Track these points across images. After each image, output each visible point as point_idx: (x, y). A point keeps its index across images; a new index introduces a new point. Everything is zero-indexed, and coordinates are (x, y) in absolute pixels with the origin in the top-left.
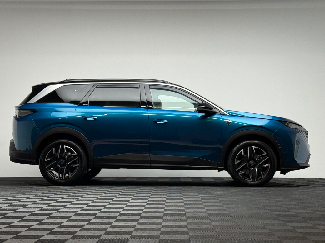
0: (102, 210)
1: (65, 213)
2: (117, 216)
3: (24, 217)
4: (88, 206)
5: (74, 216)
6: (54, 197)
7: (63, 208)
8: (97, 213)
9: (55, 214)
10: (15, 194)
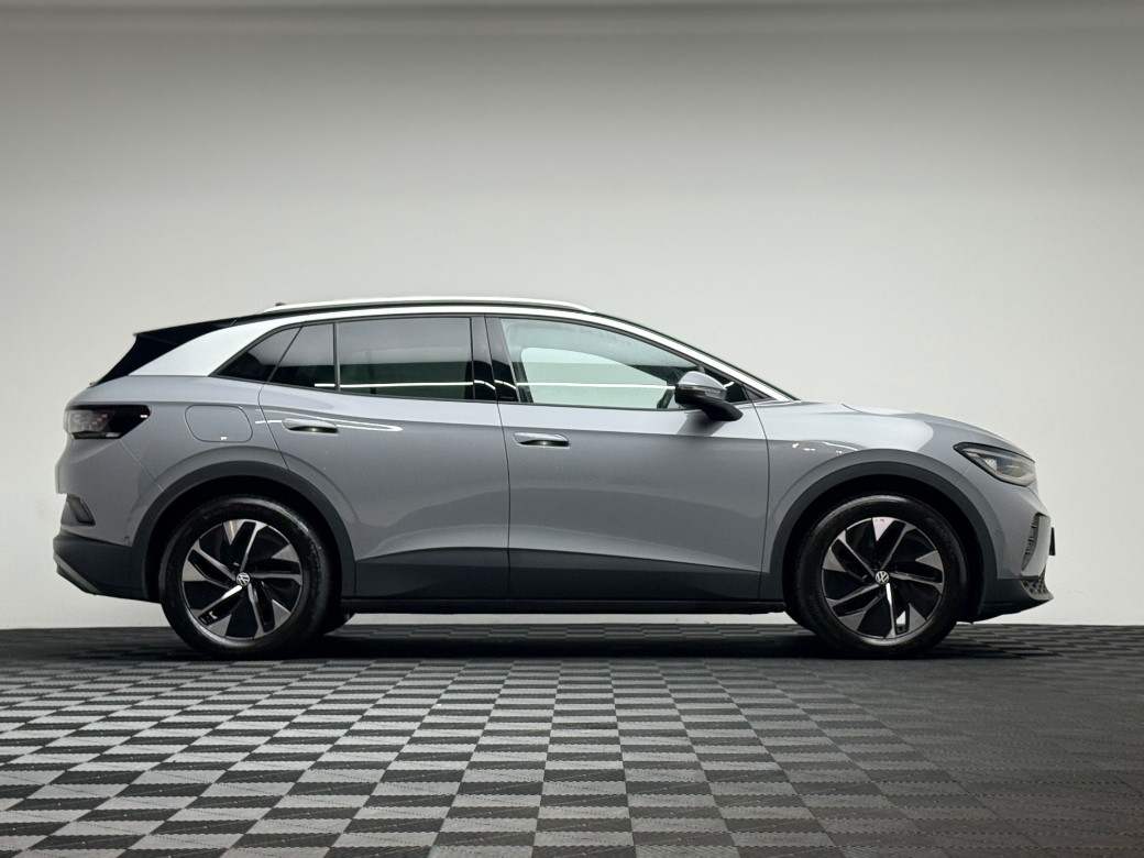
0: (322, 759)
1: (185, 773)
2: (375, 784)
3: (36, 788)
4: (273, 741)
5: (218, 781)
6: (154, 707)
7: (182, 752)
8: (302, 772)
9: (150, 775)
10: (12, 695)
